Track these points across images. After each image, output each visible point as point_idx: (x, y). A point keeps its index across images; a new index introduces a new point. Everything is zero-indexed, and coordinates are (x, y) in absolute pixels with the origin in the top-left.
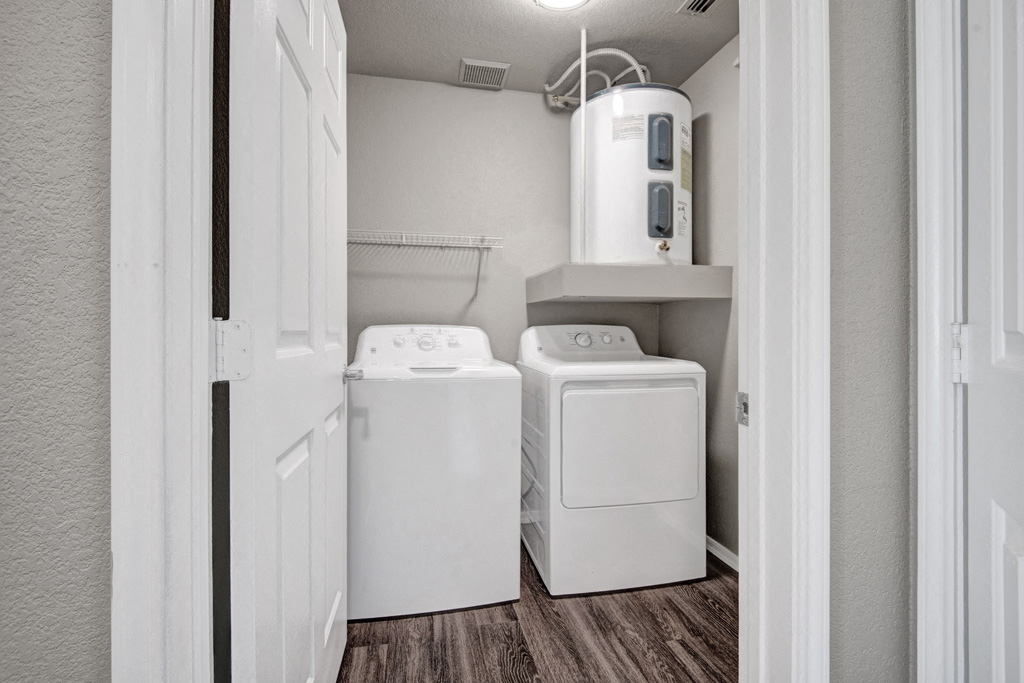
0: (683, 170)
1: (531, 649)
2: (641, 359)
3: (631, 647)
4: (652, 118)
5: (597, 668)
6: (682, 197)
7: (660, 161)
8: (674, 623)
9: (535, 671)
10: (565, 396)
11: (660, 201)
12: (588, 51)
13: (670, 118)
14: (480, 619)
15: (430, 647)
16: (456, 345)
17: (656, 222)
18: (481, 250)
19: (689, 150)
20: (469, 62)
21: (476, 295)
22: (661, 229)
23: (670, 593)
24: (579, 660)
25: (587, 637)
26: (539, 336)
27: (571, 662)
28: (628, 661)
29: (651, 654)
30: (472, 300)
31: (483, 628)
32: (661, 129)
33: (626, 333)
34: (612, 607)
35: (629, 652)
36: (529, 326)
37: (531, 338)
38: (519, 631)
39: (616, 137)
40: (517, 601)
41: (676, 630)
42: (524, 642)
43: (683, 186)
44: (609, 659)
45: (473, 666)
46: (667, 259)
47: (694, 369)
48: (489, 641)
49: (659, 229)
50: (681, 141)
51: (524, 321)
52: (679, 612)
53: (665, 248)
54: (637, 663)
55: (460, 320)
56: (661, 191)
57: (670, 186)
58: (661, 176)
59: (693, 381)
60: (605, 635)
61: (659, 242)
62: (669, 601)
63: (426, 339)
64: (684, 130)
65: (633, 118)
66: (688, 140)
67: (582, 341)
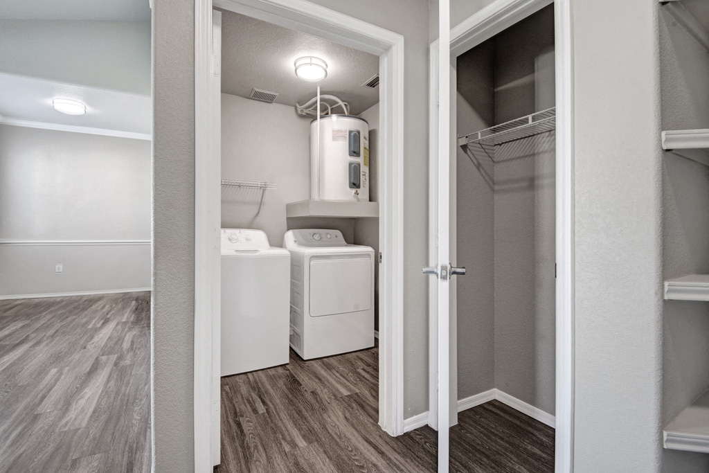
0: (365, 157)
1: (298, 379)
2: (346, 246)
3: (342, 373)
4: (350, 132)
5: (328, 381)
6: (364, 169)
7: (354, 152)
8: (360, 363)
9: (301, 385)
10: (312, 263)
11: (354, 171)
12: (321, 94)
13: (359, 132)
14: (271, 372)
15: (250, 384)
16: (249, 240)
17: (352, 181)
18: (263, 189)
19: (368, 148)
20: (257, 90)
21: (259, 212)
22: (355, 185)
23: (358, 354)
24: (320, 379)
25: (323, 372)
26: (294, 234)
27: (317, 381)
28: (341, 377)
29: (350, 374)
30: (257, 215)
31: (274, 375)
32: (354, 138)
33: (338, 233)
34: (333, 361)
35: (341, 375)
36: (288, 230)
37: (290, 236)
38: (291, 374)
39: (334, 139)
40: (287, 364)
41: (360, 365)
42: (294, 377)
43: (365, 164)
44: (333, 378)
45: (272, 387)
46: (358, 199)
47: (369, 249)
48: (278, 379)
49: (354, 184)
50: (364, 143)
51: (286, 227)
52: (362, 360)
53: (357, 193)
54: (344, 377)
55: (250, 226)
56: (355, 166)
57: (359, 165)
58: (354, 159)
59: (369, 255)
60: (330, 370)
61: (353, 191)
62: (358, 357)
63: (233, 237)
64: (365, 138)
65: (341, 131)
66: (367, 142)
67: (316, 237)
